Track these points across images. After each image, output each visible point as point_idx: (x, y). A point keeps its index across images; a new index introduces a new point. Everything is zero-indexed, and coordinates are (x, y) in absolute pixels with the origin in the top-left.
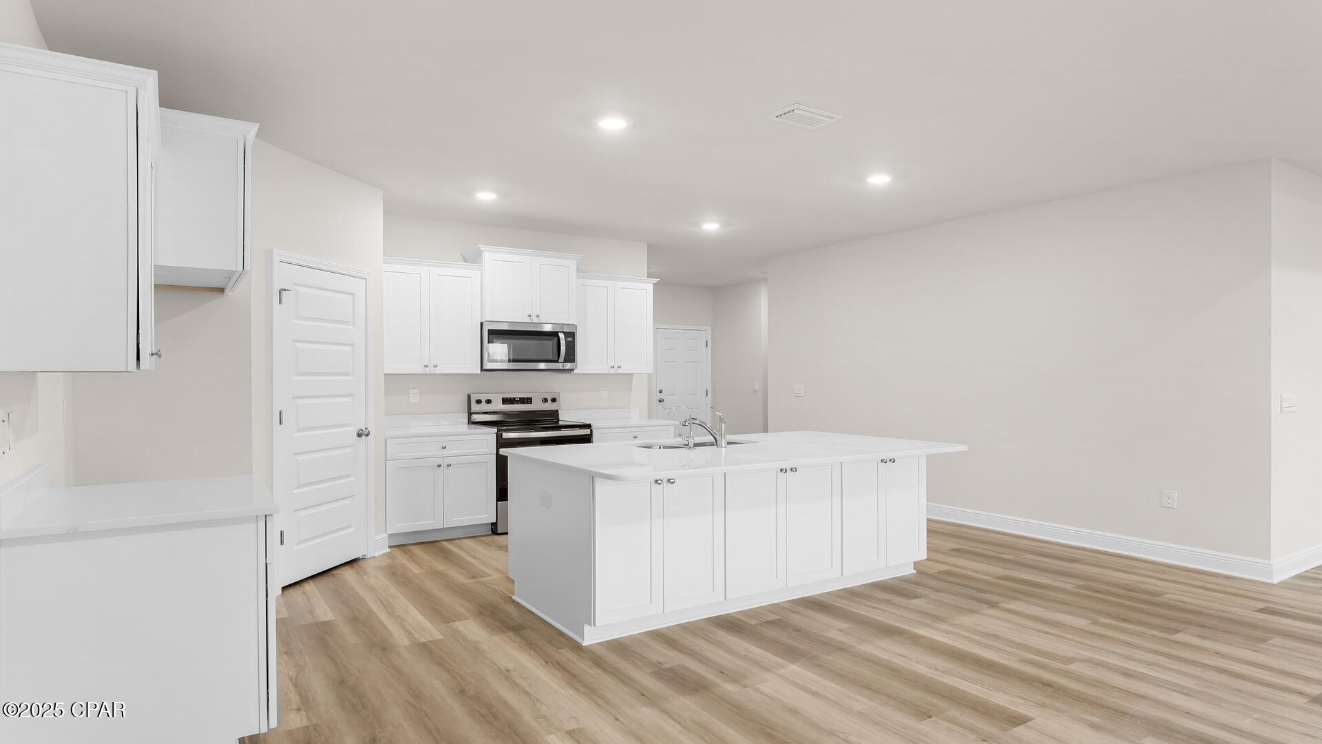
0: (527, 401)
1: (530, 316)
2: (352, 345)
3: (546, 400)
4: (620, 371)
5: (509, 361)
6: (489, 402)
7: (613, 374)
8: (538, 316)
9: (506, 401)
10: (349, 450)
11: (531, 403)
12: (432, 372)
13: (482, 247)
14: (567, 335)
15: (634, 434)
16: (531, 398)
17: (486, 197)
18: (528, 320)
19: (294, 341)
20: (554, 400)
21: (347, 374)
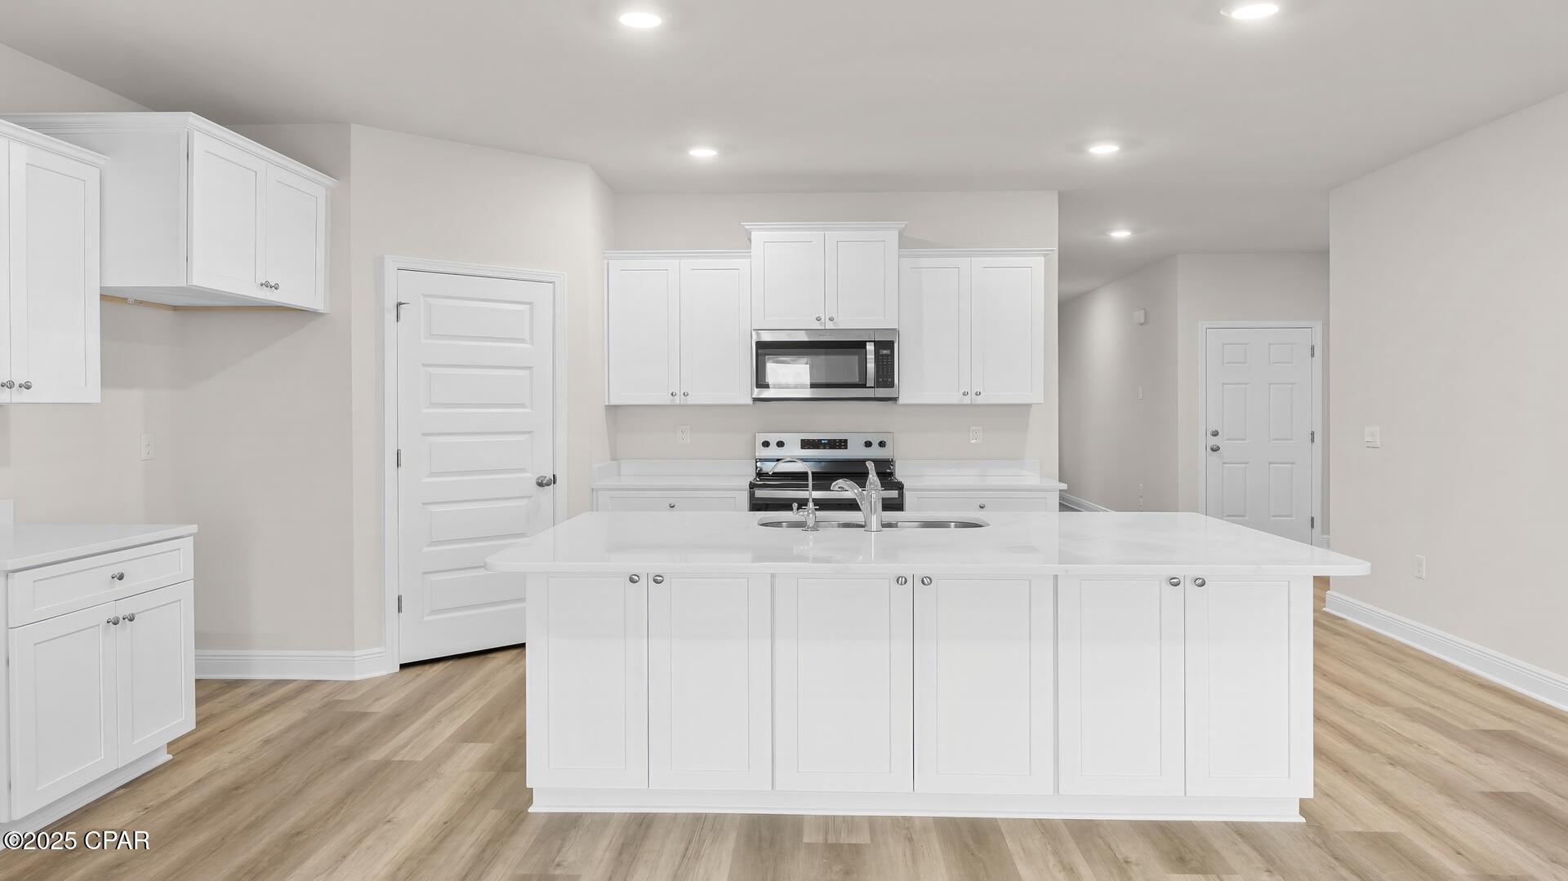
0: (842, 444)
1: (818, 319)
2: (529, 368)
3: (868, 444)
4: (979, 400)
5: (813, 386)
6: (780, 444)
7: (968, 405)
8: (831, 319)
9: (806, 444)
10: (523, 502)
11: (846, 448)
12: (682, 403)
13: (748, 226)
14: (879, 345)
15: (981, 502)
16: (846, 440)
17: (703, 153)
18: (817, 325)
19: (424, 365)
20: (882, 444)
21: (522, 405)
